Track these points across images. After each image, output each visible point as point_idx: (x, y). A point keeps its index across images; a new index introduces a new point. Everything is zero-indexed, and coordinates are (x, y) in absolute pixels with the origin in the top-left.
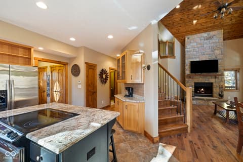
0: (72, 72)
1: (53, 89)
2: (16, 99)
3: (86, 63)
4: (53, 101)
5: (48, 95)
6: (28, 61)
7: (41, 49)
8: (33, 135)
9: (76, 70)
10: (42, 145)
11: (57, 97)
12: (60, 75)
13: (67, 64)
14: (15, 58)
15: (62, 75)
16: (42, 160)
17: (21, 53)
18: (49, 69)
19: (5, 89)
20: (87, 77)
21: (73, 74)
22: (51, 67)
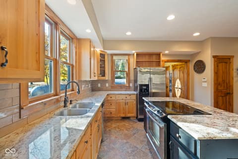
0: (194, 69)
1: (175, 85)
2: (154, 91)
3: (214, 57)
4: (174, 95)
5: (170, 90)
6: (158, 64)
7: (167, 52)
8: (173, 118)
9: (200, 67)
10: (181, 127)
11: (178, 93)
12: (181, 72)
13: (189, 61)
14: (152, 63)
15: (183, 73)
16: (180, 138)
17: (154, 59)
18: (171, 68)
19: (147, 83)
20: (216, 73)
21: (196, 71)
22: (173, 66)
